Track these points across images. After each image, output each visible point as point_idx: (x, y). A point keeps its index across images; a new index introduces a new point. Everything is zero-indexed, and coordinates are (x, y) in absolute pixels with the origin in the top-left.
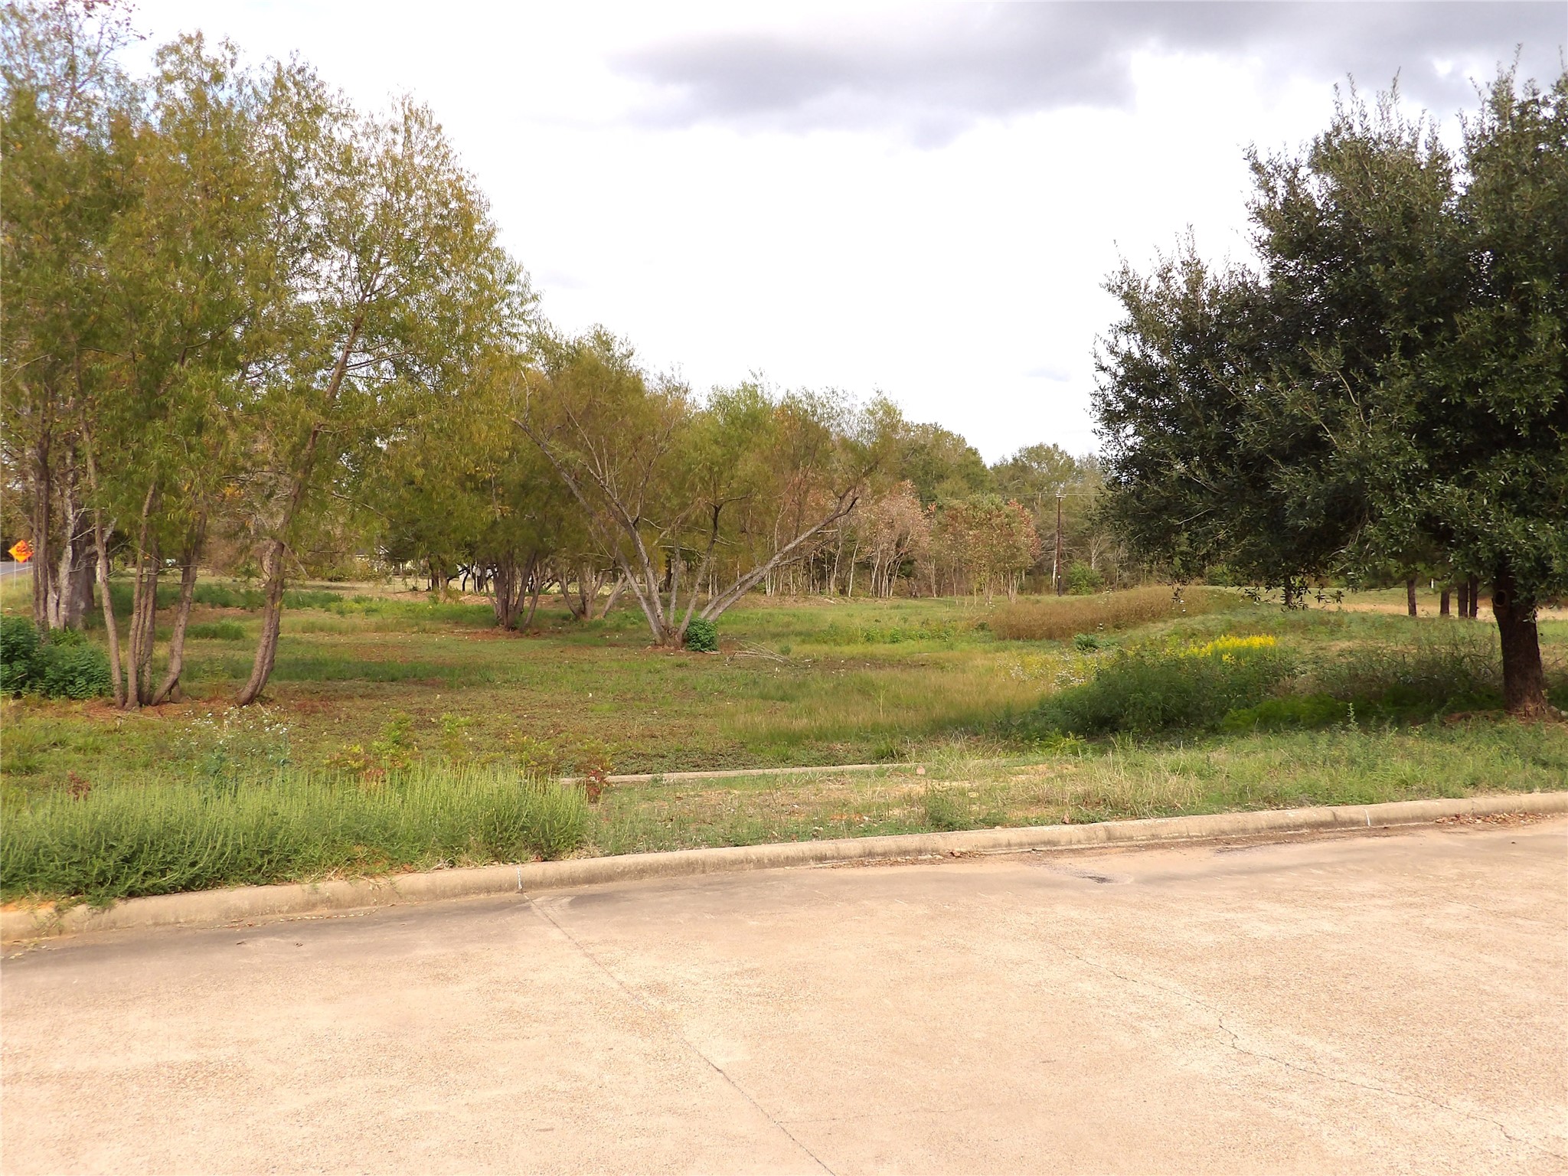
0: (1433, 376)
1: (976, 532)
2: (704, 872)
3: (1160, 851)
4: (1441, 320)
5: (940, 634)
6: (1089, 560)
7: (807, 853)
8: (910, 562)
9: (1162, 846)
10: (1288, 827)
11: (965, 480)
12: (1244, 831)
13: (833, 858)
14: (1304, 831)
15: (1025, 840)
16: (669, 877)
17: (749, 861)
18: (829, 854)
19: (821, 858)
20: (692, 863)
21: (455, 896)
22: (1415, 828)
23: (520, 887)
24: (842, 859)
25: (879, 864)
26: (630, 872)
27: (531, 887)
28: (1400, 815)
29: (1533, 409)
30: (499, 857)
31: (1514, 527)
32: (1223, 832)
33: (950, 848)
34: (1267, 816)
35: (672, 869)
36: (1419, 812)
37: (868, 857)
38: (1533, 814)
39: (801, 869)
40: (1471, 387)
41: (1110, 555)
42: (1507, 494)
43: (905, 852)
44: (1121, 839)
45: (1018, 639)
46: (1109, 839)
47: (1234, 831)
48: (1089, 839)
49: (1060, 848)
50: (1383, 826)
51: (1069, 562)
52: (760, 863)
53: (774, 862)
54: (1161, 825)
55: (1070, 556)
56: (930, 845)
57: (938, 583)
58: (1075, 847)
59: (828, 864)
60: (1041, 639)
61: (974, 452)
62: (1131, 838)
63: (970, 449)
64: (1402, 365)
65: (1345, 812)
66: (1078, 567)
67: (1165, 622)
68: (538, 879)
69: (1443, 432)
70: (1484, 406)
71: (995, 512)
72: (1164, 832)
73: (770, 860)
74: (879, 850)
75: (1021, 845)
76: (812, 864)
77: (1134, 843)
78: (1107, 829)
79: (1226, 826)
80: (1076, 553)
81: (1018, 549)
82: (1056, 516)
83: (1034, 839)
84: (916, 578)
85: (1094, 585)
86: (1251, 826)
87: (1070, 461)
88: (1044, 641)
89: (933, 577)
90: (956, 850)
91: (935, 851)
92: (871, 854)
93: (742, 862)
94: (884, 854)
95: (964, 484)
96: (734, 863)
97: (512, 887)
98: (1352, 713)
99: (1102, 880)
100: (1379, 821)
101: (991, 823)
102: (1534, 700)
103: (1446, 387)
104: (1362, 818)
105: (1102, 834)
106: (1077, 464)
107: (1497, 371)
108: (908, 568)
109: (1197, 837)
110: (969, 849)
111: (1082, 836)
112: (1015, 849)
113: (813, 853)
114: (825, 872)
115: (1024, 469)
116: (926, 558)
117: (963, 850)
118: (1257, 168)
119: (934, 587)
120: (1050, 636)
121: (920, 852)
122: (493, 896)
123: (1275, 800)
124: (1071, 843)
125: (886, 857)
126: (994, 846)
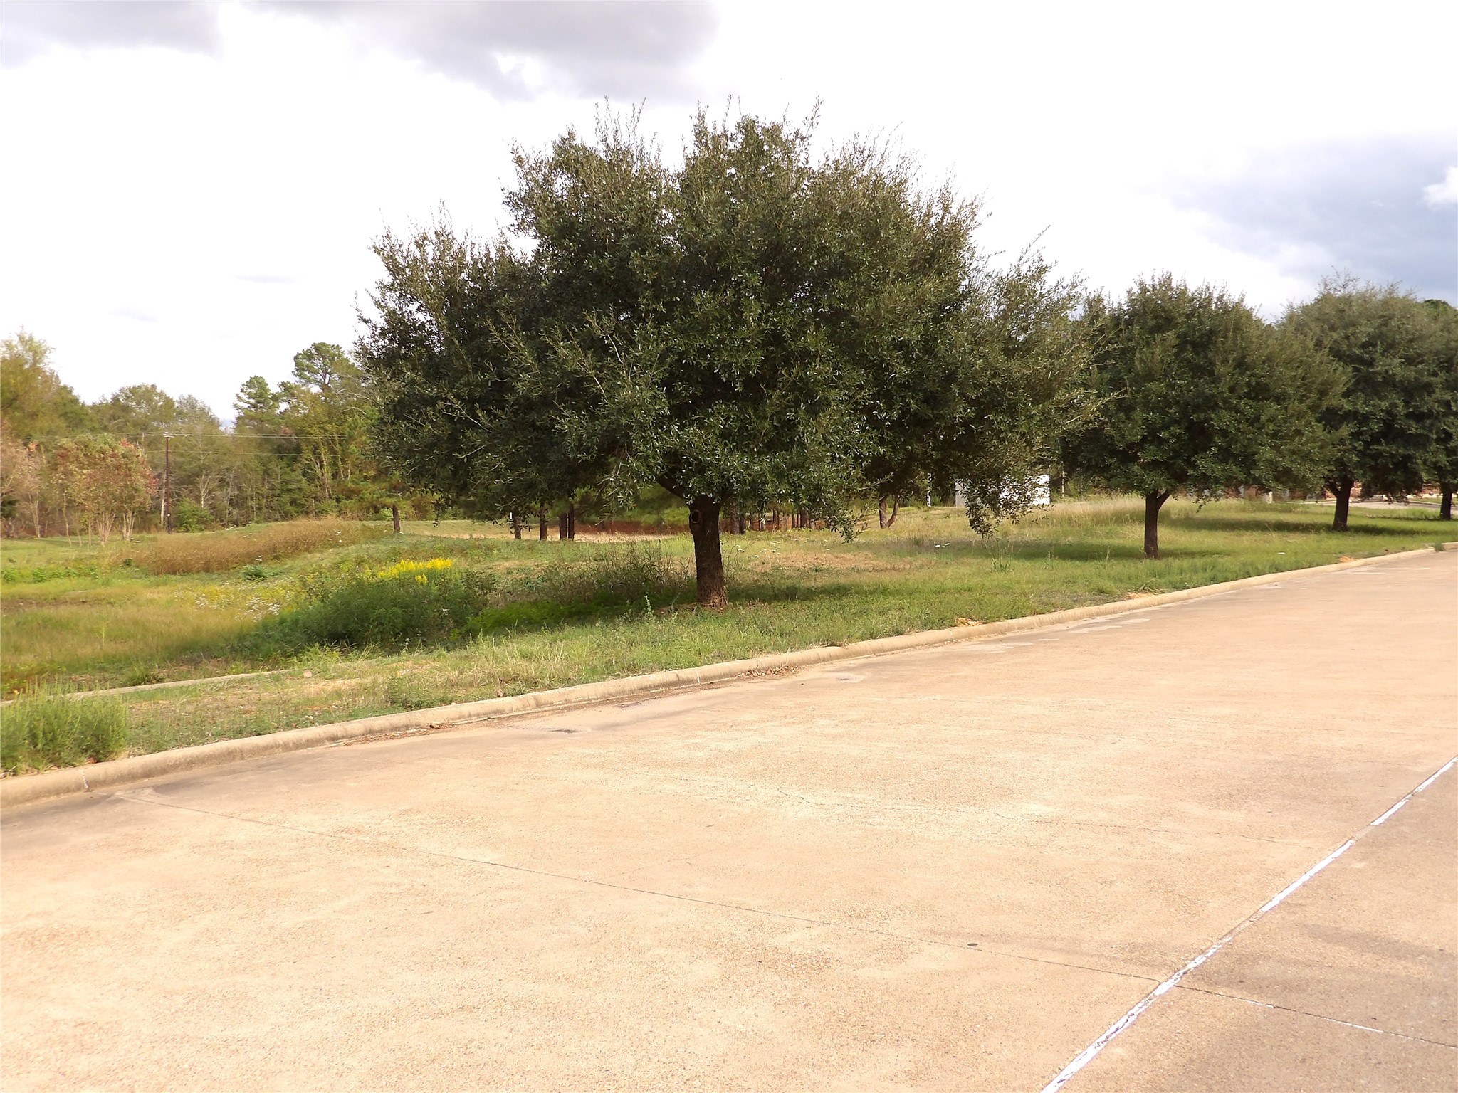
0: (677, 343)
1: (91, 471)
2: (242, 758)
3: (577, 712)
4: (679, 299)
5: (85, 570)
6: (197, 499)
7: (323, 735)
8: (11, 503)
9: (575, 708)
10: (650, 688)
11: (62, 418)
12: (623, 692)
13: (343, 737)
14: (661, 689)
15: (481, 711)
16: (214, 766)
17: (278, 746)
18: (339, 734)
19: (333, 739)
20: (232, 752)
21: (28, 800)
22: (728, 681)
23: (86, 786)
24: (349, 737)
25: (380, 739)
26: (180, 764)
27: (96, 786)
28: (717, 674)
29: (745, 370)
30: (58, 762)
31: (736, 460)
32: (611, 695)
33: (429, 722)
34: (634, 681)
35: (216, 758)
36: (727, 670)
37: (369, 734)
38: (793, 667)
39: (320, 749)
40: (702, 352)
41: (218, 494)
42: (725, 435)
43: (396, 728)
44: (545, 705)
45: (174, 573)
46: (538, 705)
47: (618, 693)
48: (524, 707)
49: (505, 715)
50: (709, 682)
51: (178, 501)
52: (286, 747)
53: (298, 745)
54: (570, 692)
55: (179, 495)
56: (413, 721)
57: (42, 523)
58: (515, 714)
59: (340, 742)
60: (198, 572)
61: (66, 390)
62: (552, 704)
63: (65, 387)
64: (653, 333)
65: (686, 673)
66: (187, 505)
67: (322, 552)
68: (101, 778)
69: (679, 386)
70: (711, 367)
71: (109, 452)
72: (573, 697)
73: (294, 743)
74: (377, 727)
75: (478, 715)
76: (328, 744)
77: (554, 707)
78: (535, 698)
79: (612, 690)
80: (184, 492)
81: (137, 490)
82: (163, 456)
83: (487, 710)
84: (13, 518)
85: (203, 523)
86: (627, 688)
87: (169, 402)
88: (203, 574)
89: (36, 518)
90: (434, 724)
91: (418, 725)
92: (371, 732)
93: (272, 747)
94: (381, 731)
95: (61, 423)
96: (266, 748)
97: (79, 787)
98: (649, 604)
99: (568, 731)
100: (704, 679)
101: (446, 701)
102: (719, 593)
103: (686, 351)
104: (694, 677)
105: (533, 702)
106: (176, 405)
107: (721, 341)
108: (7, 509)
109: (594, 699)
110: (442, 721)
111: (519, 705)
112: (474, 719)
113: (327, 735)
114: (341, 749)
115: (126, 409)
116: (29, 499)
117: (439, 723)
118: (519, 161)
119: (38, 528)
120: (207, 569)
121: (407, 727)
122: (62, 797)
123: (633, 669)
124: (512, 711)
125: (382, 733)
126: (459, 718)
